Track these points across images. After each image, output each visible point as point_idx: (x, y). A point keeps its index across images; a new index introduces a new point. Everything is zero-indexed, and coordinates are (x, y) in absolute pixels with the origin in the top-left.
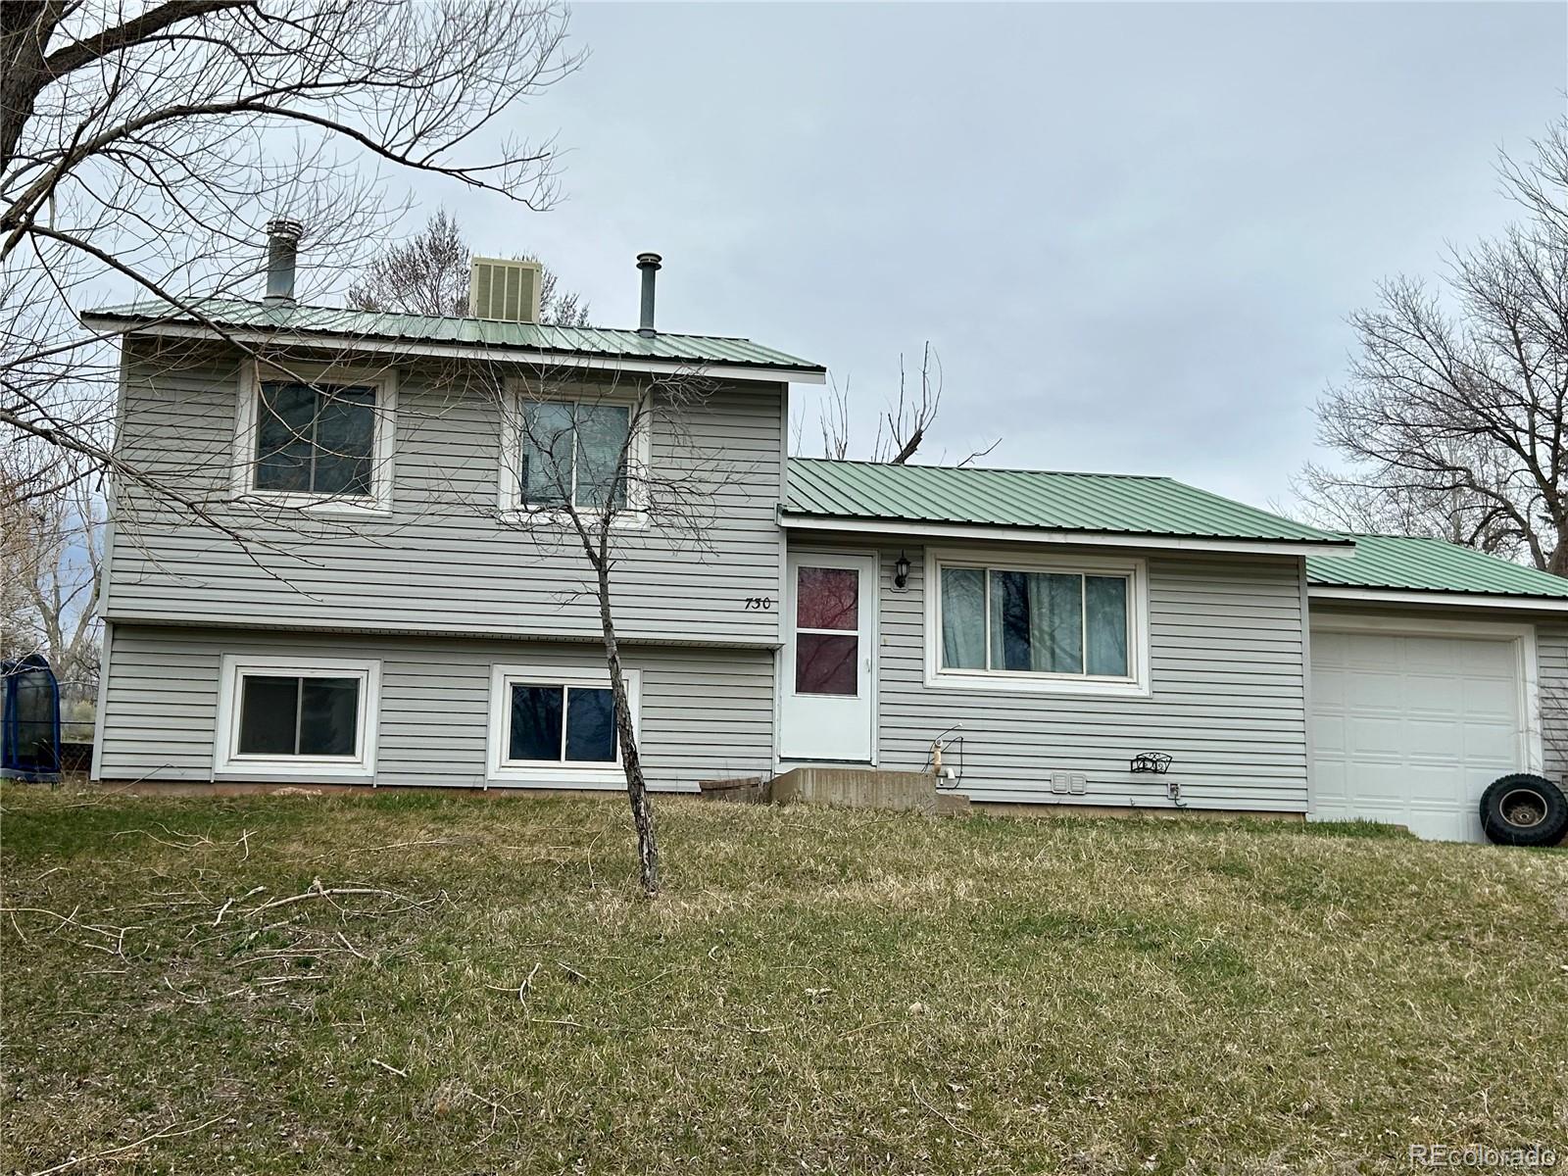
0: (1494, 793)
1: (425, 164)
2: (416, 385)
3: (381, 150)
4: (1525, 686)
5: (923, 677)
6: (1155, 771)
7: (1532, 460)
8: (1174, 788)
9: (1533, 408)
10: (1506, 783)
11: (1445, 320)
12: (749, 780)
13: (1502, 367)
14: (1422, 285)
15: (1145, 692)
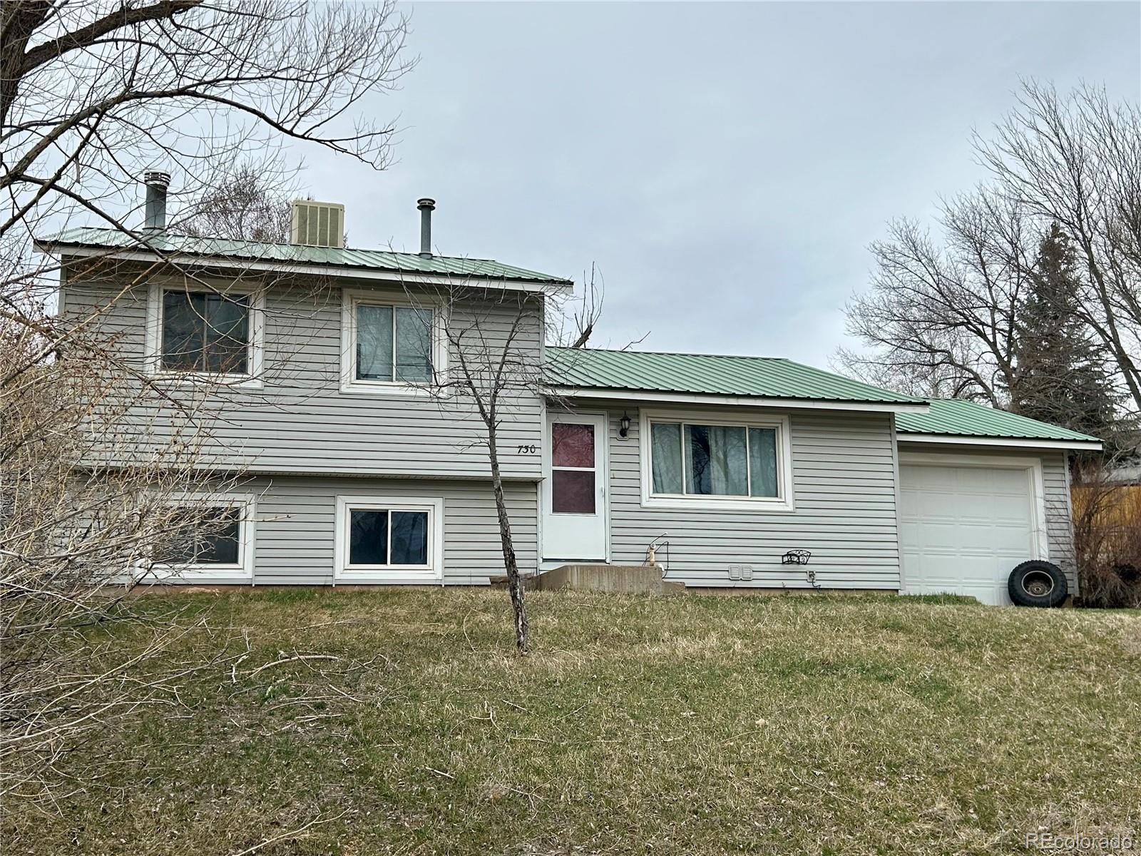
0: (1017, 574)
1: (306, 136)
2: (295, 295)
3: (277, 126)
4: (1035, 501)
5: (641, 500)
6: (798, 563)
7: (993, 345)
8: (812, 574)
9: (994, 308)
10: (1025, 567)
11: (934, 247)
12: (526, 575)
13: (973, 280)
14: (917, 223)
15: (790, 508)
